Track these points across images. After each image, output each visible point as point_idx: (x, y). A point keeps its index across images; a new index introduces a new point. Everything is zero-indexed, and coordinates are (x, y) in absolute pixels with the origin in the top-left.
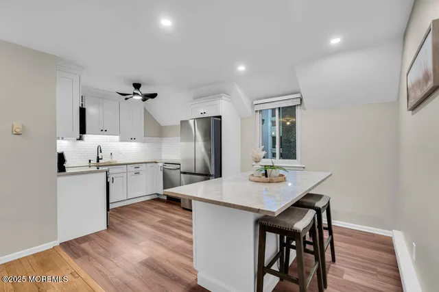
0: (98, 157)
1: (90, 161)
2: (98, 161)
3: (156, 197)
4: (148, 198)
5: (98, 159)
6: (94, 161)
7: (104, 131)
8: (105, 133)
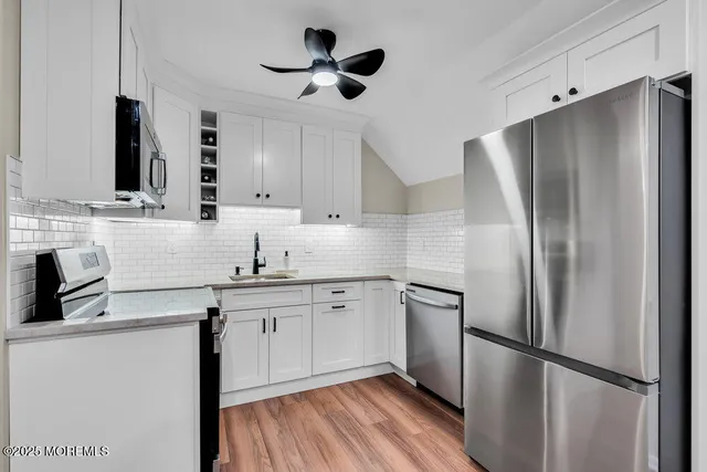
0: (256, 261)
1: (238, 270)
2: (256, 271)
3: (389, 370)
4: (369, 373)
5: (257, 266)
6: (247, 271)
7: (262, 198)
8: (267, 201)
